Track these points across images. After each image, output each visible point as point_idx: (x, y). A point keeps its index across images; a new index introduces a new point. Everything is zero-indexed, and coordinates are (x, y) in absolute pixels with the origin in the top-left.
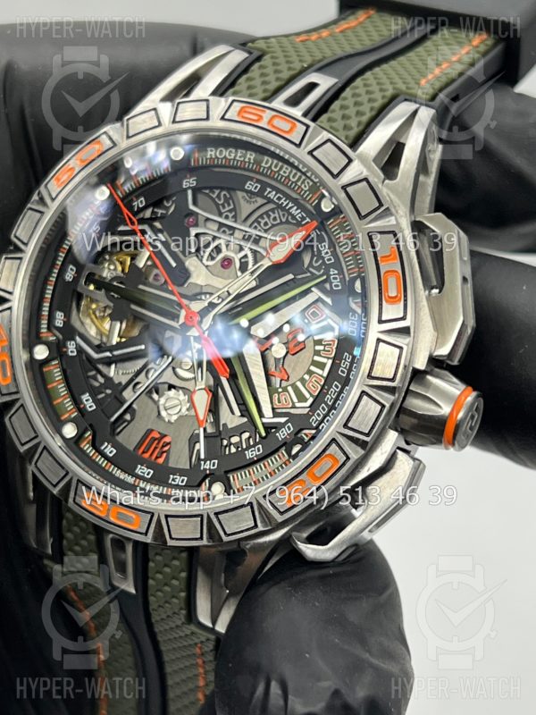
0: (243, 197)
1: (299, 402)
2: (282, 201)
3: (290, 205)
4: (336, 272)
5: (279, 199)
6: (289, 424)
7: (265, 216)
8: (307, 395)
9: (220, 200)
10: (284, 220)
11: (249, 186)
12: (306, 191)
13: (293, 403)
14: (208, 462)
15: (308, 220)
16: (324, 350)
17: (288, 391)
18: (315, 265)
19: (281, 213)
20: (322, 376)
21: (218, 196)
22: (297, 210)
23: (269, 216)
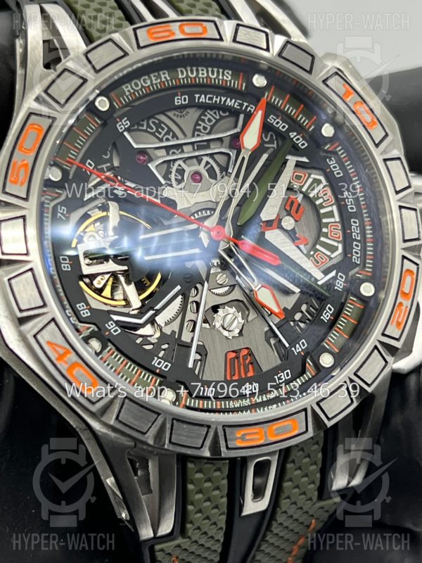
0: (174, 115)
1: (333, 252)
2: (215, 99)
3: (223, 99)
4: (295, 134)
5: (211, 99)
6: (340, 274)
7: (200, 122)
8: (336, 244)
9: (152, 129)
10: (218, 117)
11: (178, 101)
12: (230, 81)
13: (329, 256)
14: (297, 346)
15: (246, 104)
16: (324, 201)
17: (319, 250)
18: (267, 140)
19: (212, 113)
20: (336, 222)
21: (148, 126)
22: (231, 101)
23: (203, 121)
